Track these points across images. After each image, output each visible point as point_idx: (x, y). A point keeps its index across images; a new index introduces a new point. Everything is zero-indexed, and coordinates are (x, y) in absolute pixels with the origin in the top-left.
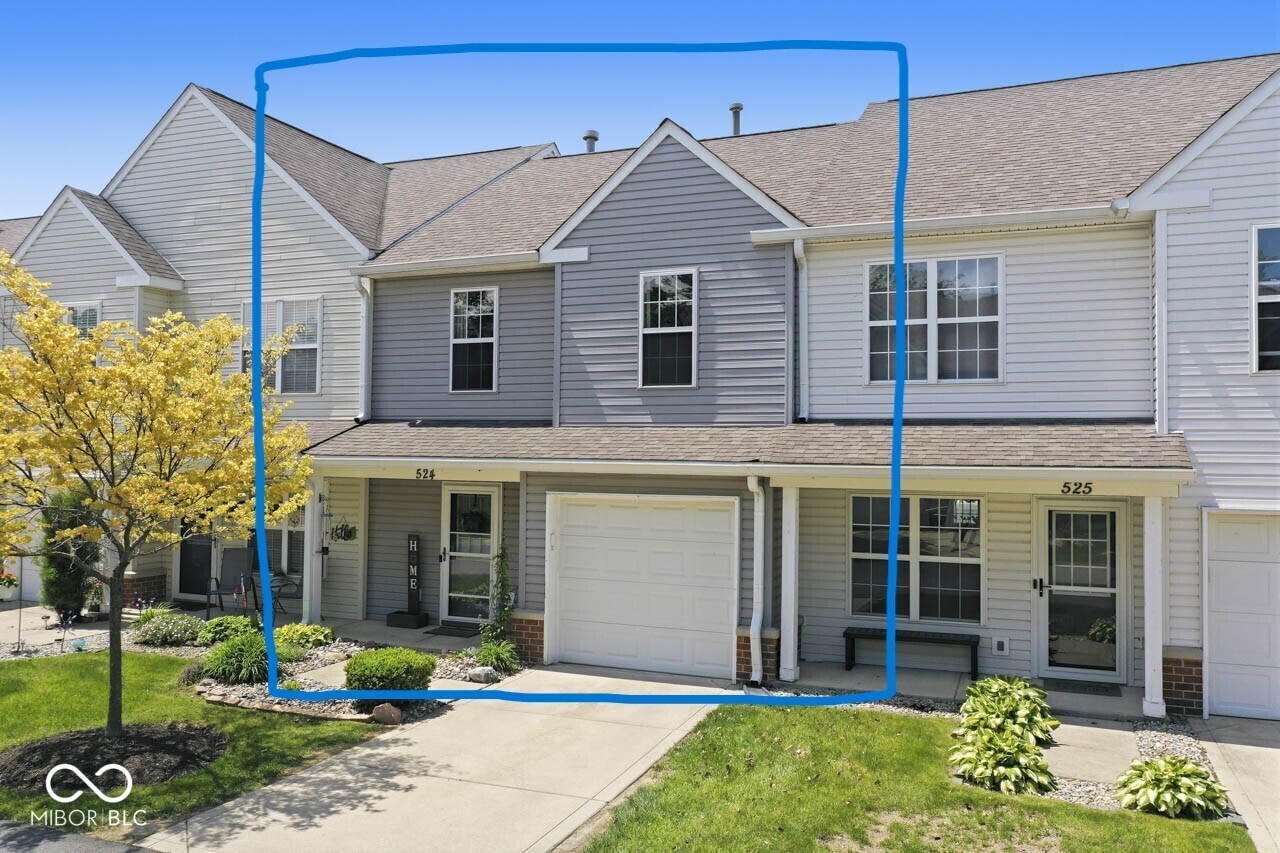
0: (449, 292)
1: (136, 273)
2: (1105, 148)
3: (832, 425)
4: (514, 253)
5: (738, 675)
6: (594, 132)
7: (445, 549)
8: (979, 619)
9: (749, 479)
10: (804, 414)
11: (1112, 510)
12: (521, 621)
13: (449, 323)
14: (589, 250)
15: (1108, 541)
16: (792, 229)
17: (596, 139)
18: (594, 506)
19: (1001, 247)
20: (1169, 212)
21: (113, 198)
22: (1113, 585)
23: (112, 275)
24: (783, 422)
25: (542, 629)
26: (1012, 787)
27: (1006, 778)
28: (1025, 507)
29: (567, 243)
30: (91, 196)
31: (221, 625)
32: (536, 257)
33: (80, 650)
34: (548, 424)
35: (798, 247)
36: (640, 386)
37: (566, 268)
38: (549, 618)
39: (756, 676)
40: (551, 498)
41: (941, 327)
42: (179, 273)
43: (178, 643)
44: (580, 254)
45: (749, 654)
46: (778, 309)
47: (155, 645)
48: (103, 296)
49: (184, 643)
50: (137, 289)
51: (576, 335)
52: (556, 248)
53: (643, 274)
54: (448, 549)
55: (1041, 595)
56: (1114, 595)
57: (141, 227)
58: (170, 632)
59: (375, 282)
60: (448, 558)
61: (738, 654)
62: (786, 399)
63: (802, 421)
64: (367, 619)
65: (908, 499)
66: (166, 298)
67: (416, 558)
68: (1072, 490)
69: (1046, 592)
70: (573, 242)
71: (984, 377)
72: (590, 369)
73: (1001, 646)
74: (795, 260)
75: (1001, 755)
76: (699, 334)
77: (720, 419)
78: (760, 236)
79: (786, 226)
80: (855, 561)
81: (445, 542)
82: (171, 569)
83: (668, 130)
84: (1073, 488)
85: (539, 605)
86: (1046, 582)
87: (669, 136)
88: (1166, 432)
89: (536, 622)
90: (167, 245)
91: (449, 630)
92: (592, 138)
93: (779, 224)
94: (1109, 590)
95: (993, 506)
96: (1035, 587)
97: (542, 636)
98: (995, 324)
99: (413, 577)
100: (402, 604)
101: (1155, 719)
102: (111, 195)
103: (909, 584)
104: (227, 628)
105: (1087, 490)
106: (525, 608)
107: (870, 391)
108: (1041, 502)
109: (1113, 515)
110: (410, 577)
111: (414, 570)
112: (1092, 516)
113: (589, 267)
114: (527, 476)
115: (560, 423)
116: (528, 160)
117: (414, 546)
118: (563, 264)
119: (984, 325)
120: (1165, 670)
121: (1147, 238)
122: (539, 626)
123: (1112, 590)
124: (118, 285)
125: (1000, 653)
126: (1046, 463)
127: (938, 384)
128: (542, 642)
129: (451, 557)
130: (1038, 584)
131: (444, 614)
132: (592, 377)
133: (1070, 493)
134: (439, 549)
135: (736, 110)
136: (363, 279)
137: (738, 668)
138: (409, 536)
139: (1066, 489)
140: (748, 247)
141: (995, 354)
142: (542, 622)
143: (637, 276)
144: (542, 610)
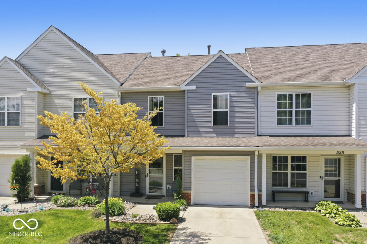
0: (148, 97)
1: (36, 87)
2: (326, 66)
3: (268, 137)
4: (170, 86)
5: (250, 204)
6: (164, 50)
7: (147, 173)
8: (306, 187)
9: (256, 151)
10: (259, 134)
11: (339, 158)
12: (184, 193)
13: (148, 106)
14: (196, 86)
15: (338, 166)
16: (257, 84)
17: (165, 52)
18: (204, 160)
19: (312, 91)
20: (359, 84)
21: (20, 61)
22: (339, 176)
23: (26, 87)
24: (255, 136)
25: (191, 195)
26: (355, 226)
27: (353, 224)
28: (318, 158)
29: (189, 84)
30: (13, 60)
31: (86, 199)
32: (179, 88)
33: (41, 210)
34: (183, 136)
35: (259, 88)
36: (212, 126)
37: (189, 92)
38: (192, 192)
39: (257, 204)
40: (193, 158)
41: (296, 111)
42: (48, 87)
43: (73, 206)
44: (193, 87)
45: (255, 199)
46: (253, 105)
47: (66, 207)
48: (22, 94)
49: (74, 205)
50: (36, 92)
51: (192, 111)
52: (185, 85)
53: (213, 94)
54: (148, 173)
55: (322, 180)
56: (340, 180)
57: (32, 72)
58: (70, 202)
59: (121, 93)
60: (148, 176)
61: (251, 199)
62: (255, 130)
63: (260, 136)
64: (120, 196)
65: (288, 156)
66: (43, 95)
67: (138, 176)
68: (339, 153)
69: (323, 179)
70: (191, 84)
71: (308, 124)
72: (196, 121)
73: (312, 193)
74: (258, 92)
75: (350, 219)
76: (230, 111)
77: (236, 135)
78: (248, 85)
79: (255, 82)
80: (273, 173)
81: (147, 171)
82: (47, 183)
83: (221, 53)
84: (339, 152)
85: (190, 188)
86: (323, 177)
87: (221, 55)
88: (357, 138)
89: (189, 193)
90: (41, 78)
91: (149, 197)
92: (164, 52)
93: (253, 82)
94: (338, 178)
95: (310, 158)
96: (321, 178)
97: (191, 197)
98: (310, 111)
99: (137, 182)
100: (133, 190)
101: (360, 209)
102: (19, 60)
103: (288, 179)
104: (88, 200)
105: (343, 153)
106: (184, 190)
107: (277, 128)
108: (322, 156)
109: (339, 160)
110: (136, 182)
111: (137, 180)
112: (334, 160)
113: (195, 91)
114: (185, 151)
115: (187, 136)
116: (146, 57)
117: (137, 173)
118: (188, 90)
119: (307, 111)
120: (361, 197)
121: (348, 90)
122: (190, 194)
123: (339, 178)
124: (28, 90)
125: (312, 195)
126: (336, 146)
127: (295, 126)
128: (191, 199)
129: (149, 176)
130: (321, 177)
131: (147, 192)
132: (197, 123)
133: (339, 154)
134: (145, 174)
135: (209, 47)
136: (119, 92)
137: (251, 203)
138: (136, 170)
139: (338, 153)
140: (245, 88)
141: (310, 118)
142: (191, 193)
143: (211, 95)
144: (191, 190)
